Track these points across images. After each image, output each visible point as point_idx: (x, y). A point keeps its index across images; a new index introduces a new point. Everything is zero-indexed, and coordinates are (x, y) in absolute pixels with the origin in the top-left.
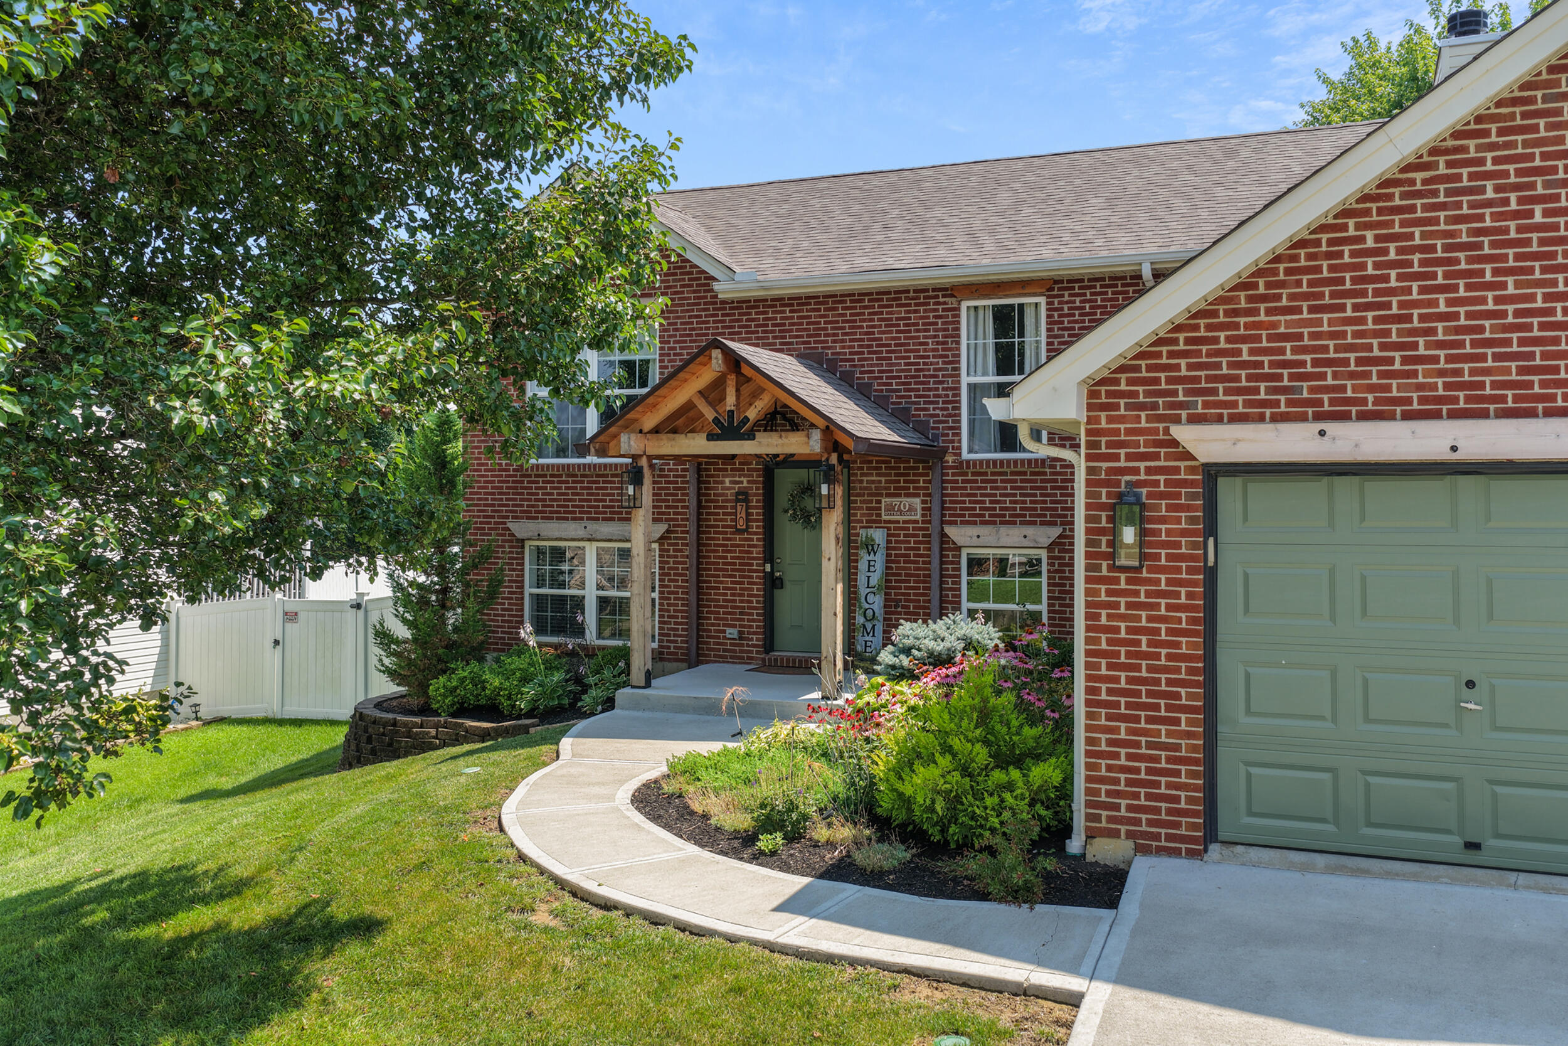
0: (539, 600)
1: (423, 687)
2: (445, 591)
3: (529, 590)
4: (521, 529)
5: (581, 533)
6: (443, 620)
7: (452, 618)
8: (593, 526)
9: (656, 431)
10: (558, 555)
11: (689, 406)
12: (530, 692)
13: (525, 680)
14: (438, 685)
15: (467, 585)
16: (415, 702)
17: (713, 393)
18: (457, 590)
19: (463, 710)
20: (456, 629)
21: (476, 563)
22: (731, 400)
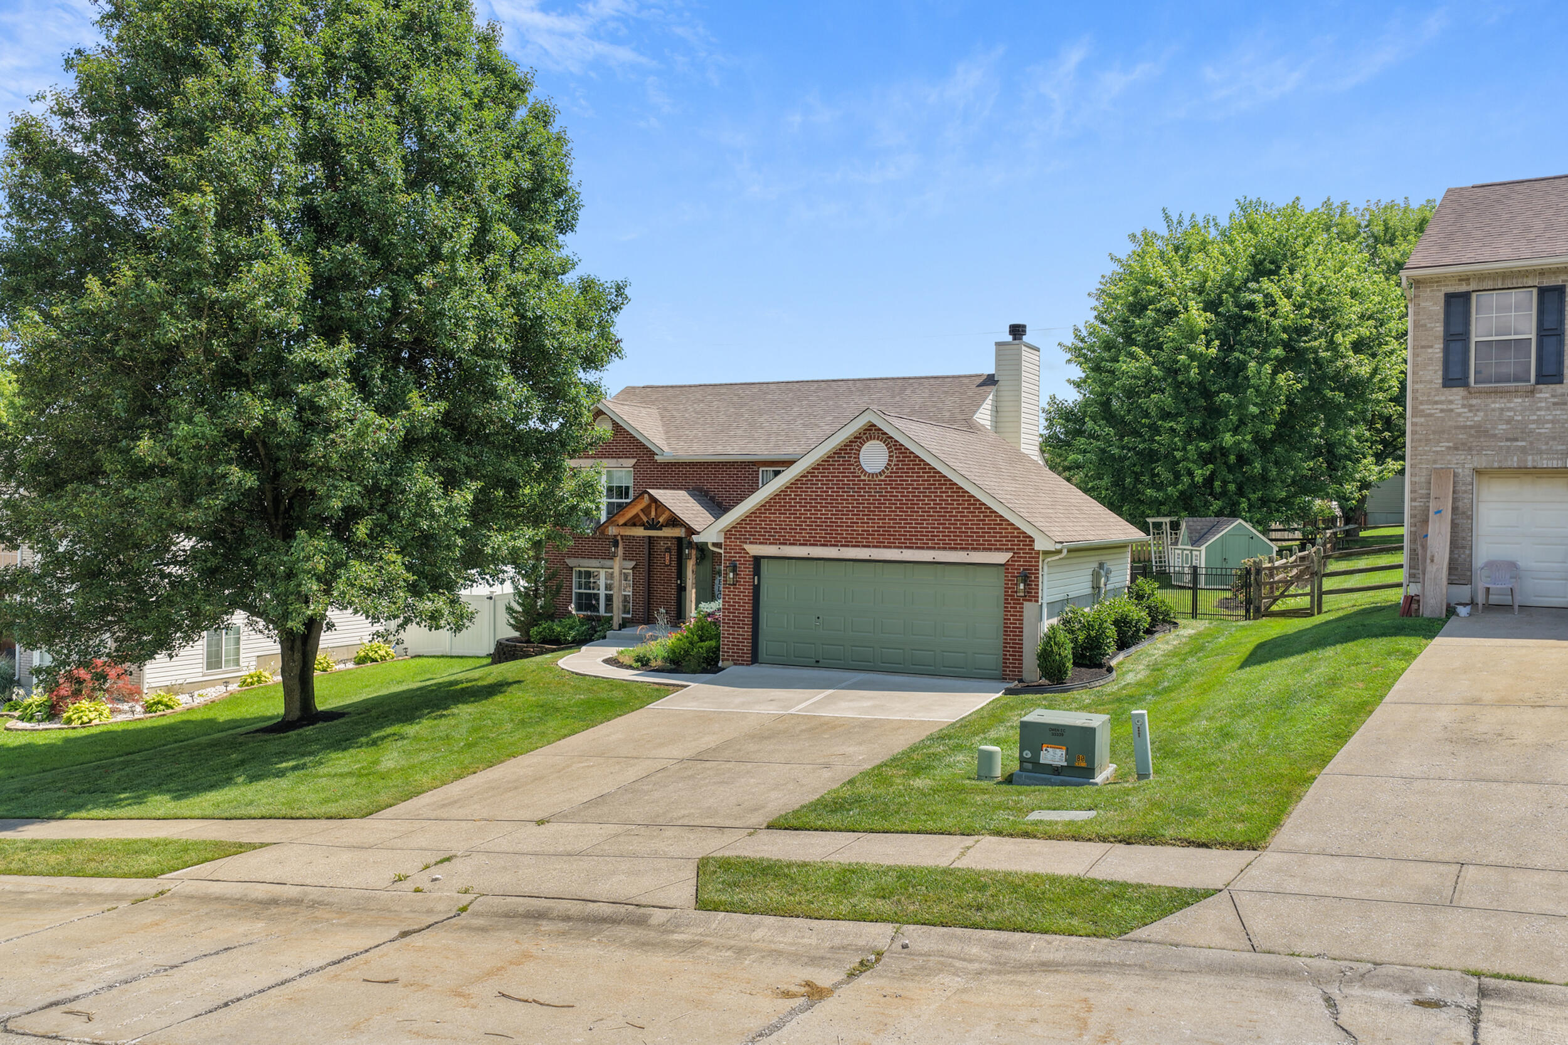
0: (580, 595)
1: (528, 632)
2: (537, 590)
3: (575, 590)
4: (571, 562)
5: (598, 565)
6: (536, 602)
7: (539, 603)
8: (603, 562)
9: (625, 524)
10: (588, 574)
11: (637, 515)
12: (573, 633)
13: (571, 628)
14: (534, 631)
15: (546, 587)
16: (524, 639)
17: (646, 510)
18: (542, 589)
19: (545, 641)
20: (541, 607)
21: (550, 578)
22: (653, 514)
